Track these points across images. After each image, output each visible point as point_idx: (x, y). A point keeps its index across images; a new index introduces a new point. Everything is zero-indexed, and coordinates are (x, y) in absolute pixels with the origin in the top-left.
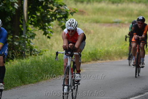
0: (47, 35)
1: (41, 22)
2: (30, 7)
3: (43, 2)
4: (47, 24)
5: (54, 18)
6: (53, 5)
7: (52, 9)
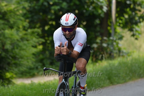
0: (135, 37)
1: (130, 24)
2: (118, 9)
3: (130, 5)
4: (134, 26)
5: (141, 20)
6: (141, 7)
7: (140, 11)
